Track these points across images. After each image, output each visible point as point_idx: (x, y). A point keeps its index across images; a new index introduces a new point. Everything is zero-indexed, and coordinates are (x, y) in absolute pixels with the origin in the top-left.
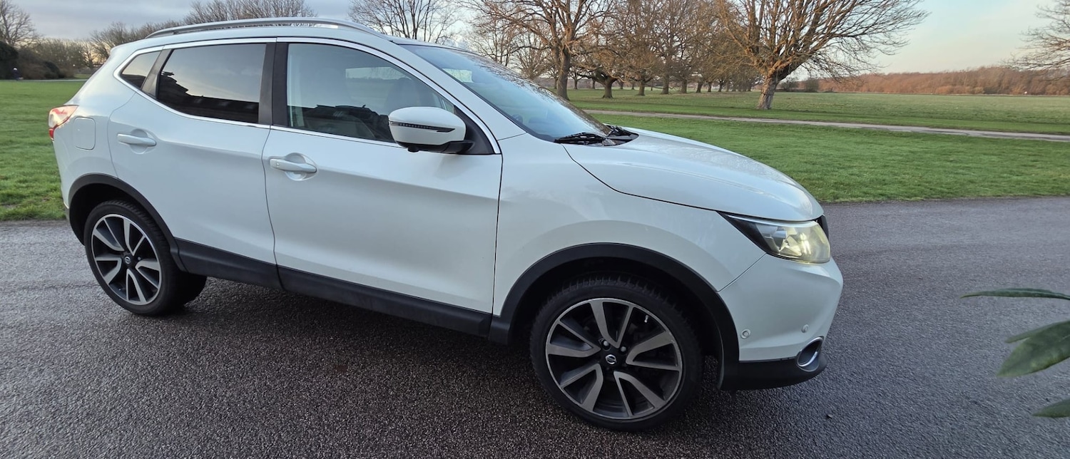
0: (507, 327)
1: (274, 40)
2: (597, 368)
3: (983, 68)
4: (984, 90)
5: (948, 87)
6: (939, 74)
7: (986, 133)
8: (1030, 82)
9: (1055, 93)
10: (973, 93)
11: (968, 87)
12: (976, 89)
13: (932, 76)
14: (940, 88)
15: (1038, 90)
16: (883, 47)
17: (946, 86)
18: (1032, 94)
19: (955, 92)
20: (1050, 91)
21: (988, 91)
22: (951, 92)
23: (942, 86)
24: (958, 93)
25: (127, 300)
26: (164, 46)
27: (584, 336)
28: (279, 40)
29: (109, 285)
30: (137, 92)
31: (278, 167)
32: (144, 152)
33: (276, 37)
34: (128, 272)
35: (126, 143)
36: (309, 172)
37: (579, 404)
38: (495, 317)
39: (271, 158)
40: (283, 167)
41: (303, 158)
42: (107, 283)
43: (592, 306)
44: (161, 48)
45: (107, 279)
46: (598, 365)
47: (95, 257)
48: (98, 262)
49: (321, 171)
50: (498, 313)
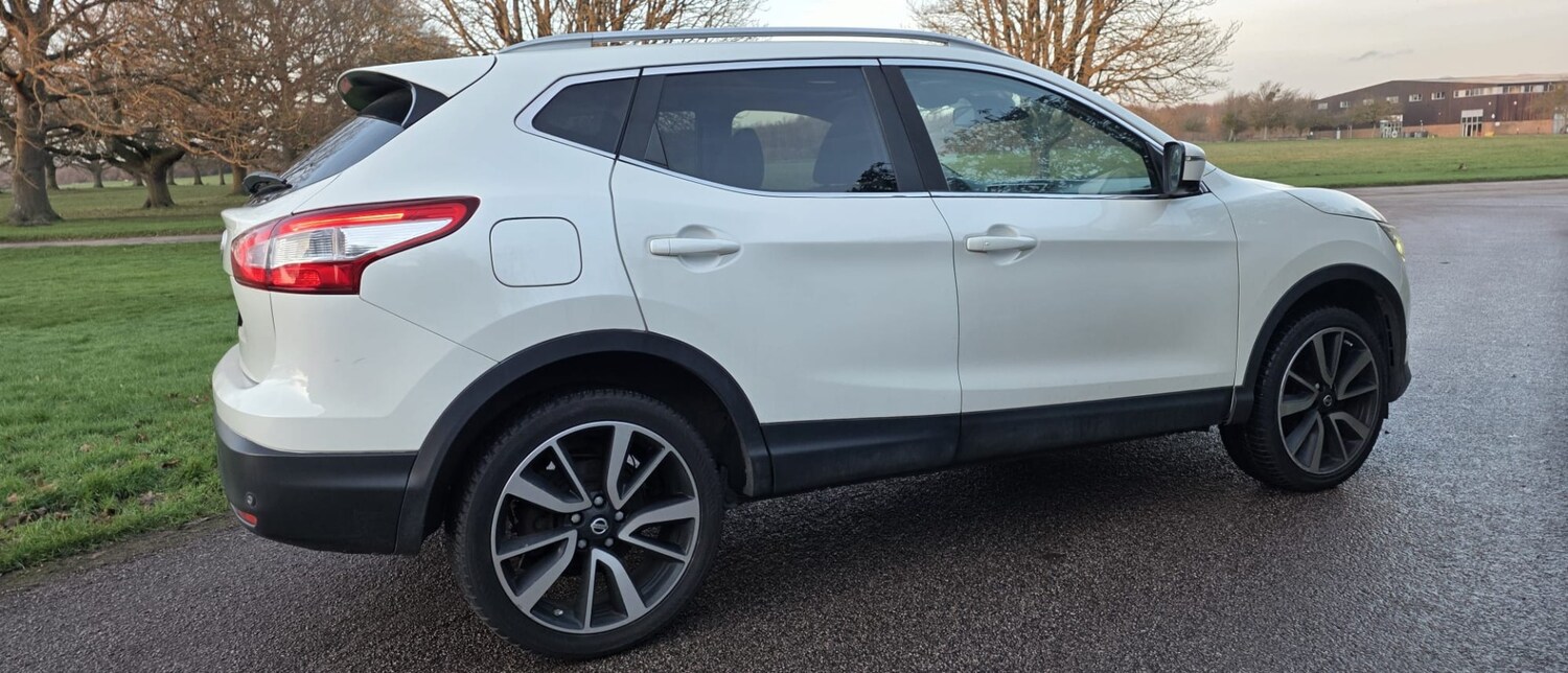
1: (875, 63)
2: (1317, 416)
25: (587, 629)
26: (642, 69)
27: (1308, 381)
28: (884, 62)
29: (530, 615)
30: (617, 159)
31: (985, 248)
32: (713, 266)
33: (878, 58)
34: (597, 554)
35: (669, 255)
36: (1025, 249)
37: (1308, 470)
38: (1238, 388)
39: (967, 237)
40: (991, 247)
41: (1010, 230)
42: (526, 610)
43: (1315, 343)
44: (636, 73)
45: (525, 601)
46: (1318, 413)
47: (498, 553)
48: (504, 563)
49: (1043, 243)
50: (1239, 382)
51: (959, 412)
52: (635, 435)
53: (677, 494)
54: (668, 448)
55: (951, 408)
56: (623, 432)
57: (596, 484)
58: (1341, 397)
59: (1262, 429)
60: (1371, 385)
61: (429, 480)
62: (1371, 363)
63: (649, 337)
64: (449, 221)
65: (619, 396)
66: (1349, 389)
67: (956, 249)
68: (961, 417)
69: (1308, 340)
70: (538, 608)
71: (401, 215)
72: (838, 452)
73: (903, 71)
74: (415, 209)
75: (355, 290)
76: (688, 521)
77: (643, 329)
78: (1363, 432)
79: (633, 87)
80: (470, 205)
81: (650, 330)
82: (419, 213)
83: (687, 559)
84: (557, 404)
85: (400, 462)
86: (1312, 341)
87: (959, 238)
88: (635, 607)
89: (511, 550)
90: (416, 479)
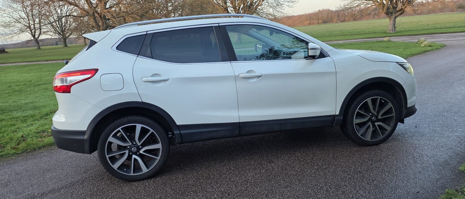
0: (342, 118)
1: (218, 25)
2: (370, 123)
3: (319, 11)
4: (323, 21)
5: (308, 21)
6: (303, 15)
7: (344, 41)
8: (338, 16)
9: (349, 21)
10: (319, 23)
11: (316, 21)
12: (319, 21)
13: (300, 16)
14: (305, 23)
15: (343, 19)
16: (288, 4)
17: (307, 21)
18: (341, 21)
19: (312, 24)
20: (347, 20)
21: (325, 22)
22: (310, 24)
23: (305, 21)
24: (313, 24)
25: (132, 174)
26: (147, 31)
27: (366, 113)
28: (220, 24)
29: (117, 170)
30: (138, 56)
31: (245, 77)
32: (161, 84)
33: (218, 23)
34: (134, 156)
35: (148, 82)
36: (259, 77)
37: (366, 139)
38: (337, 115)
39: (239, 74)
40: (248, 77)
41: (254, 72)
42: (116, 169)
43: (368, 101)
44: (145, 33)
45: (116, 166)
46: (370, 122)
47: (107, 155)
48: (109, 157)
49: (264, 75)
50: (337, 113)
51: (239, 122)
52: (142, 128)
53: (155, 142)
54: (152, 131)
55: (237, 121)
56: (139, 127)
57: (132, 139)
58: (379, 117)
59: (348, 127)
60: (392, 114)
61: (88, 137)
62: (391, 107)
63: (142, 103)
64: (91, 75)
65: (137, 118)
66: (382, 115)
67: (236, 78)
68: (239, 123)
69: (366, 100)
70: (119, 168)
71: (79, 74)
72: (201, 132)
73: (226, 27)
74: (83, 72)
75: (70, 92)
76: (159, 149)
77: (141, 101)
78: (389, 129)
79: (144, 37)
80: (97, 70)
81: (143, 101)
82: (84, 73)
83: (159, 158)
84: (120, 120)
85: (82, 133)
86: (367, 101)
87: (237, 74)
88: (145, 169)
89: (111, 154)
90: (86, 137)
